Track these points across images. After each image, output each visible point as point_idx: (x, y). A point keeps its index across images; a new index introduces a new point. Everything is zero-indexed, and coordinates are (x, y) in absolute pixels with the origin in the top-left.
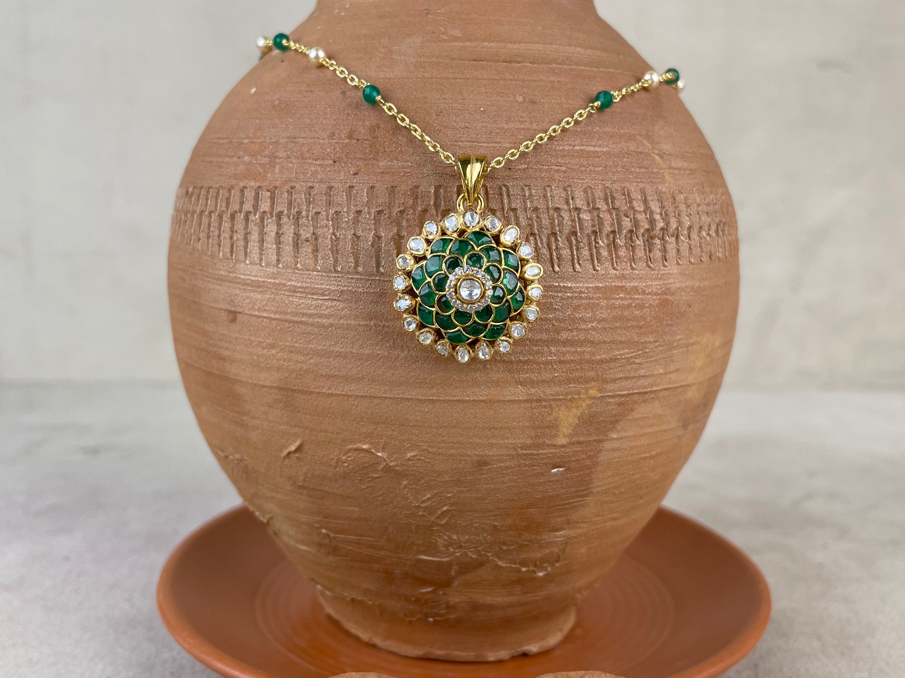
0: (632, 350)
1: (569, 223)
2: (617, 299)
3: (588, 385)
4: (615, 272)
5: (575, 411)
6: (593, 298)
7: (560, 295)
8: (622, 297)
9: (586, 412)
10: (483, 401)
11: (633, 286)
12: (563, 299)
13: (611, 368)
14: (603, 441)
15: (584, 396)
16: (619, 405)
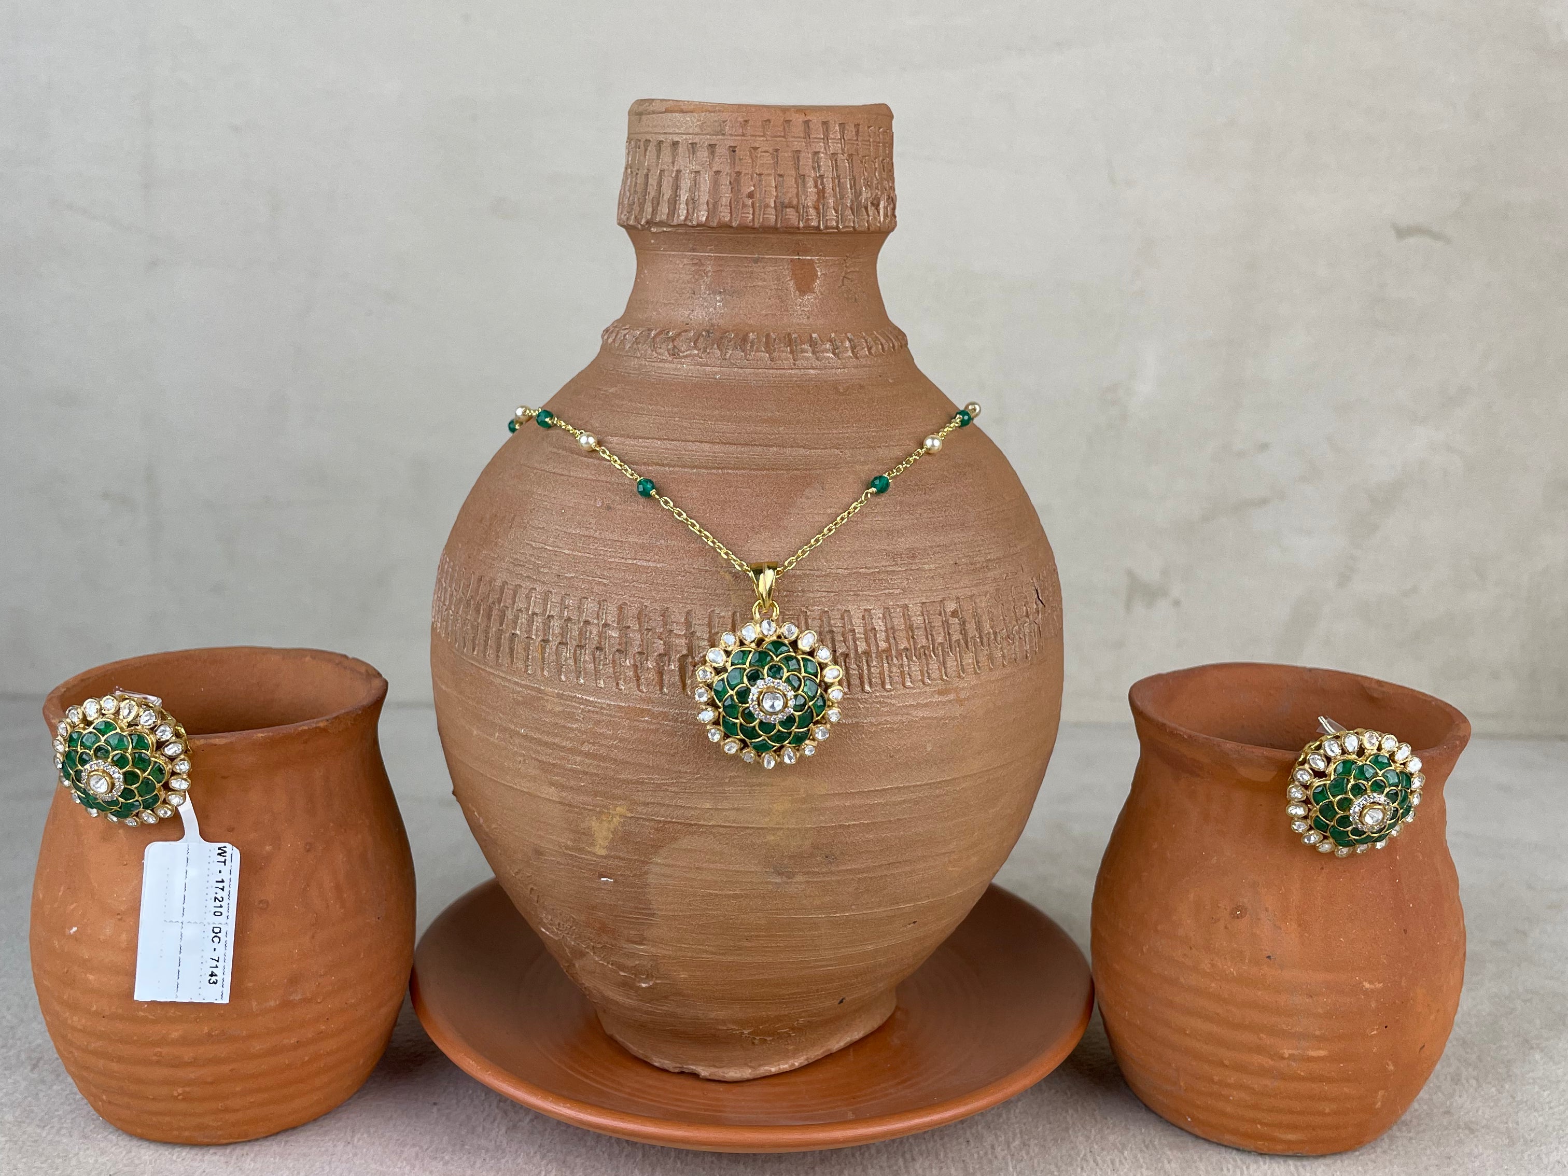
0: (663, 777)
1: (596, 638)
2: (641, 721)
3: (616, 802)
4: (640, 693)
5: (606, 824)
6: (615, 716)
7: (582, 706)
9: (620, 828)
10: (527, 793)
11: (662, 712)
12: (585, 712)
13: (638, 791)
14: (648, 863)
15: (614, 812)
16: (657, 830)
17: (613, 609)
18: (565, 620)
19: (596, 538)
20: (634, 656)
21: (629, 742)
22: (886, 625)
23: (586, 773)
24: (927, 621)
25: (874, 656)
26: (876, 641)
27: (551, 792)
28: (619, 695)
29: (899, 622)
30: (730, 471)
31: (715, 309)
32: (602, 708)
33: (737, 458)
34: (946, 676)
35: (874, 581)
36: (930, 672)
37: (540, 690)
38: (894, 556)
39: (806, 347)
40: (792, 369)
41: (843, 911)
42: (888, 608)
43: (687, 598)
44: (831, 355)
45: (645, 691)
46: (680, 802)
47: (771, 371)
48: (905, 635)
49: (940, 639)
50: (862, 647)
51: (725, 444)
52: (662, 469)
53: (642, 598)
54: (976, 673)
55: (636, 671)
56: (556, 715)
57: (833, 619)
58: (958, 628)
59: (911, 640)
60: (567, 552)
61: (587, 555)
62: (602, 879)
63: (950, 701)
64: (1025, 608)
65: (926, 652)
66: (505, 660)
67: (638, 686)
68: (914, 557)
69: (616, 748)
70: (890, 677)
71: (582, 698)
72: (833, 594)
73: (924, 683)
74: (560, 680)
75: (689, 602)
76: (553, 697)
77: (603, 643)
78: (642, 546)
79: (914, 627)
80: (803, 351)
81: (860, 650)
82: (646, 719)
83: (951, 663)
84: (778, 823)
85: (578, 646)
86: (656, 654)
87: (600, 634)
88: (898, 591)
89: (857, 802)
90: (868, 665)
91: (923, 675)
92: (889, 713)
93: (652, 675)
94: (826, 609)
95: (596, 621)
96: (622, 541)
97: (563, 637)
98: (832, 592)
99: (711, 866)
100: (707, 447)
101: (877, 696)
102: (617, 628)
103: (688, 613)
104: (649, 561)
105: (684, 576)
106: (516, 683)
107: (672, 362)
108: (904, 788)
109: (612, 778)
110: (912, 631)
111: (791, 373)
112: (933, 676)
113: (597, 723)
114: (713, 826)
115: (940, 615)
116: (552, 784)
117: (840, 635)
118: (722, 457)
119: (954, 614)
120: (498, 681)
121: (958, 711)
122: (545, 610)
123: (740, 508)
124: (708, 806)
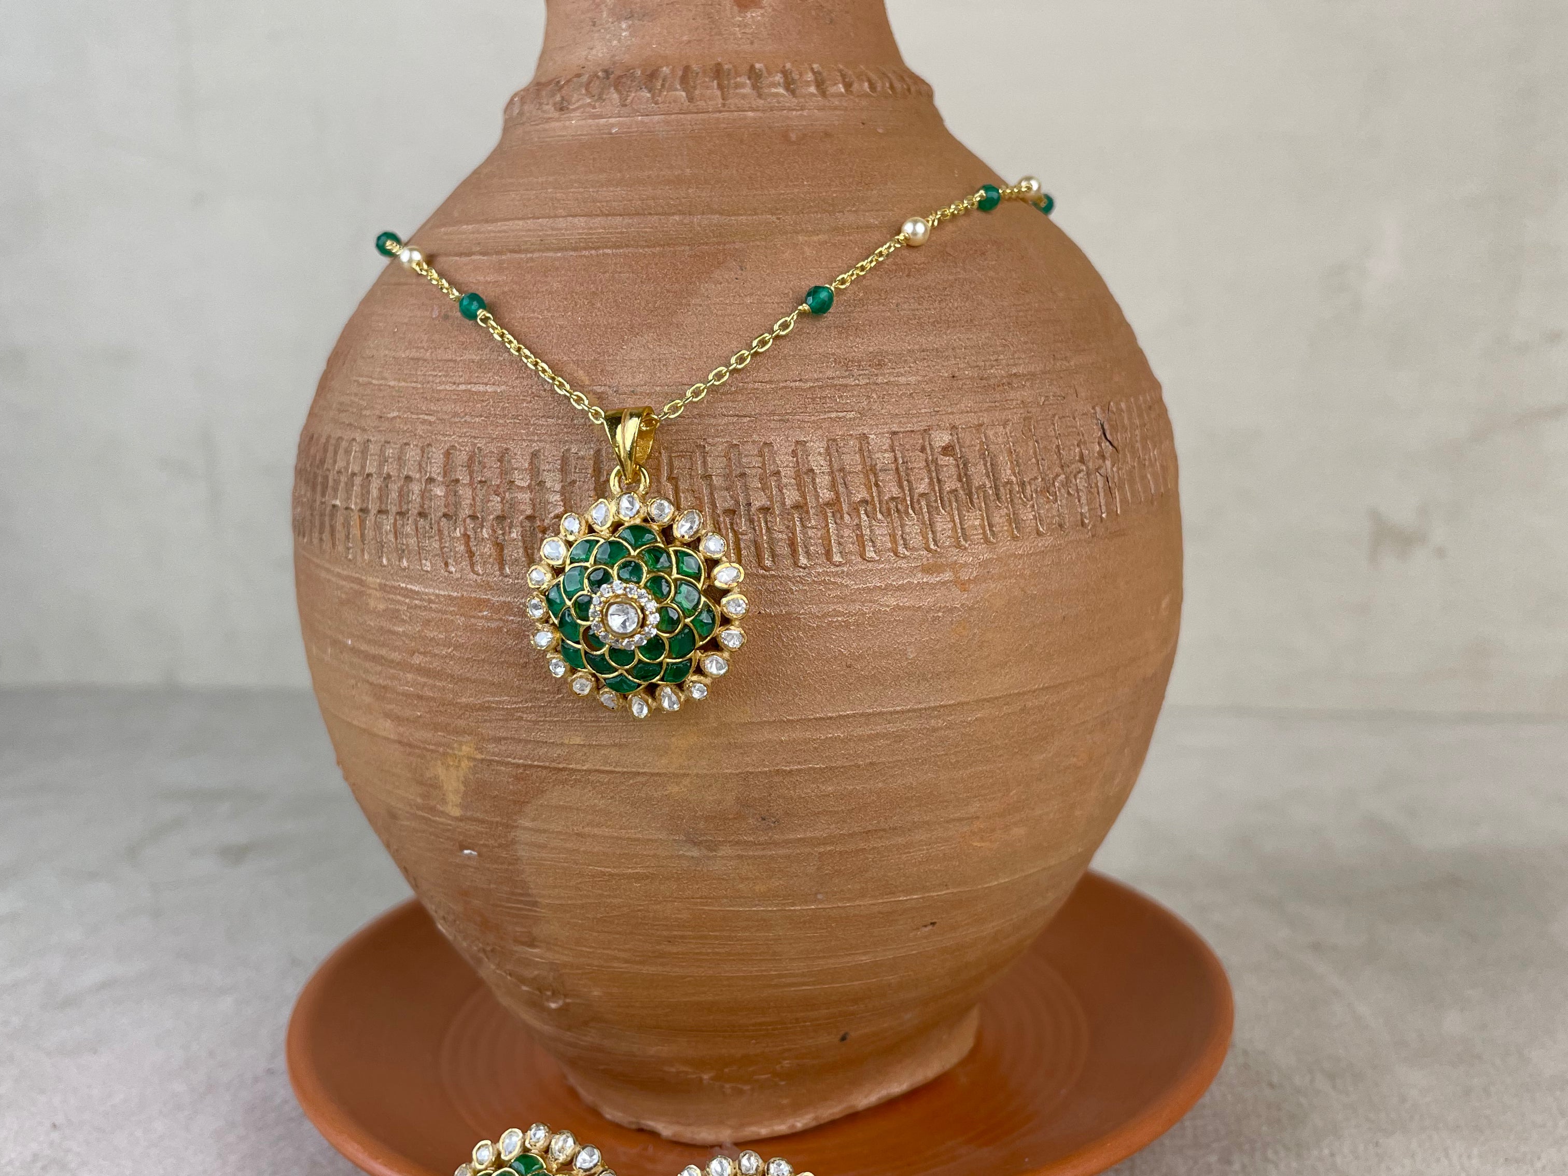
1: (419, 500)
2: (479, 617)
3: (461, 738)
4: (475, 576)
5: (454, 771)
6: (445, 612)
7: (407, 601)
8: (486, 616)
9: (471, 776)
10: (367, 731)
11: (505, 602)
12: (411, 608)
13: (486, 720)
14: (513, 827)
15: (460, 754)
16: (517, 778)
17: (437, 457)
18: (385, 478)
19: (425, 360)
20: (464, 521)
21: (467, 648)
22: (831, 466)
23: (420, 697)
24: (900, 461)
25: (812, 512)
26: (815, 489)
27: (386, 727)
28: (449, 581)
29: (852, 460)
30: (609, 251)
31: (619, 41)
32: (430, 601)
33: (622, 233)
34: (936, 544)
35: (813, 399)
36: (908, 538)
37: (362, 580)
38: (846, 364)
39: (744, 79)
40: (720, 112)
41: (806, 902)
42: (834, 440)
43: (533, 434)
44: (781, 90)
45: (480, 572)
46: (541, 736)
47: (689, 117)
48: (863, 481)
49: (922, 487)
50: (791, 496)
51: (607, 215)
52: (517, 256)
53: (475, 438)
54: (987, 541)
55: (467, 544)
56: (379, 615)
57: (746, 456)
58: (953, 470)
59: (874, 489)
60: (392, 383)
61: (414, 385)
62: (466, 852)
63: (944, 583)
64: (1077, 450)
65: (900, 506)
66: (327, 546)
67: (472, 565)
68: (880, 365)
69: (452, 657)
70: (840, 544)
71: (406, 589)
72: (746, 420)
73: (896, 554)
74: (382, 566)
75: (536, 438)
76: (376, 590)
77: (426, 506)
78: (480, 364)
79: (878, 467)
80: (738, 86)
81: (788, 502)
82: (485, 613)
83: (942, 524)
84: (681, 767)
85: (398, 513)
86: (492, 517)
87: (423, 494)
88: (851, 415)
89: (798, 734)
90: (804, 526)
91: (894, 541)
92: (842, 599)
93: (488, 549)
94: (735, 442)
95: (418, 476)
96: (455, 361)
97: (381, 503)
98: (745, 416)
99: (596, 831)
100: (580, 221)
101: (819, 573)
102: (443, 483)
103: (535, 455)
104: (486, 384)
105: (531, 402)
106: (339, 575)
107: (558, 120)
108: (874, 714)
109: (451, 703)
110: (876, 475)
111: (718, 119)
112: (911, 543)
113: (427, 622)
114: (589, 771)
115: (923, 450)
116: (387, 715)
117: (756, 479)
118: (599, 233)
119: (947, 450)
120: (323, 574)
121: (959, 598)
122: (363, 467)
123: (616, 301)
124: (578, 740)
